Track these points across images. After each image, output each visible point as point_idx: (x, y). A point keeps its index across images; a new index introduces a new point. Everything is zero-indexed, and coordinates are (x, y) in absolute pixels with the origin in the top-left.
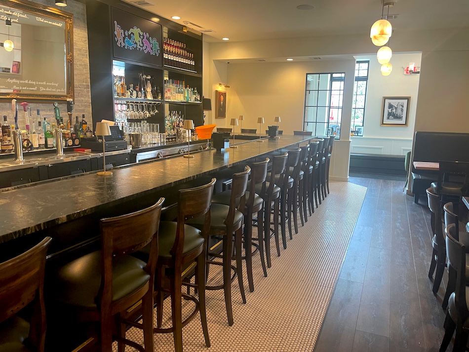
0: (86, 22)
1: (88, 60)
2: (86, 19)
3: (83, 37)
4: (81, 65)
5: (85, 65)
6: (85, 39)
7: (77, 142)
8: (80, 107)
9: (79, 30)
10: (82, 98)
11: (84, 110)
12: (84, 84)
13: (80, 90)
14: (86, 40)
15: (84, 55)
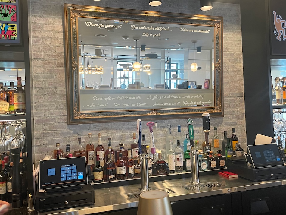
0: (240, 23)
1: (242, 65)
2: (240, 20)
3: (236, 41)
4: (233, 71)
5: (238, 71)
6: (238, 42)
7: (222, 163)
8: (230, 120)
9: (231, 33)
10: (234, 109)
11: (235, 123)
12: (237, 92)
13: (231, 100)
14: (240, 43)
15: (236, 60)
